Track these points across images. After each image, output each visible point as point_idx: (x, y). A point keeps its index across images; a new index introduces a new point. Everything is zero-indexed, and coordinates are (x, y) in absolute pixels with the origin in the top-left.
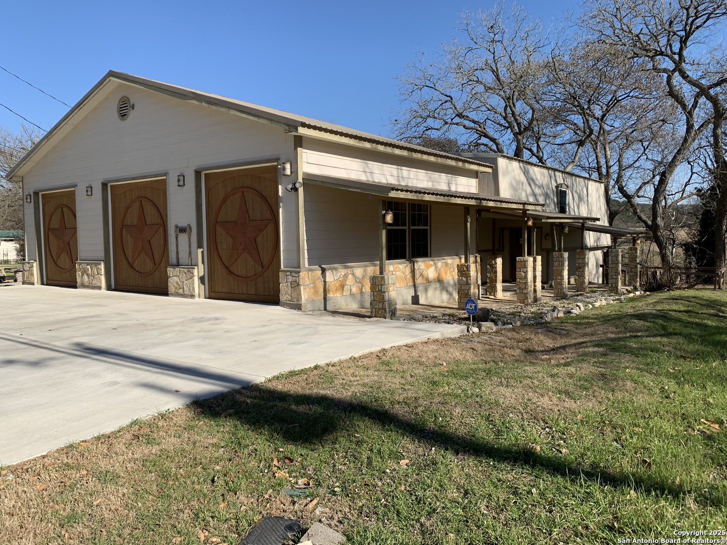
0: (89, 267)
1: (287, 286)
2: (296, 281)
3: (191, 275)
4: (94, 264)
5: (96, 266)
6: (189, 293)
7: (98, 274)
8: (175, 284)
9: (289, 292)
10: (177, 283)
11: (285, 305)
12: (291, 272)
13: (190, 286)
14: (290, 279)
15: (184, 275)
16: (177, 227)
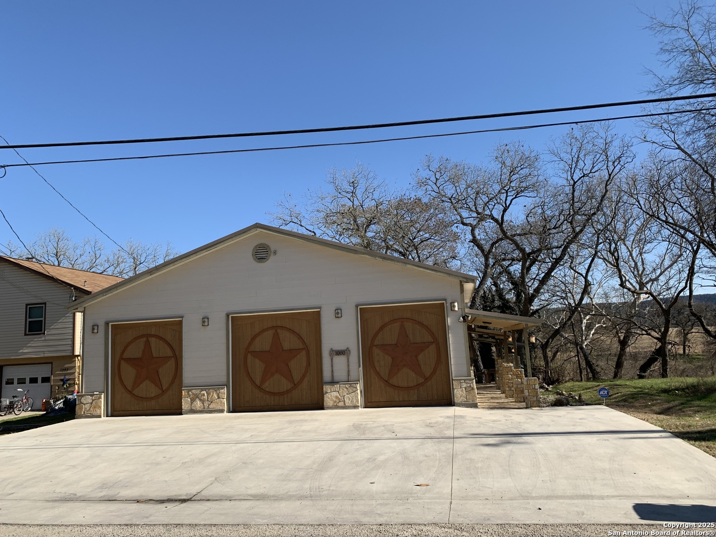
0: (204, 392)
1: (462, 391)
2: (470, 386)
3: (354, 389)
4: (214, 389)
5: (216, 391)
6: (351, 405)
7: (219, 398)
8: (334, 399)
9: (464, 395)
10: (337, 397)
11: (459, 405)
12: (465, 380)
13: (353, 399)
14: (464, 385)
15: (345, 390)
16: (332, 350)
